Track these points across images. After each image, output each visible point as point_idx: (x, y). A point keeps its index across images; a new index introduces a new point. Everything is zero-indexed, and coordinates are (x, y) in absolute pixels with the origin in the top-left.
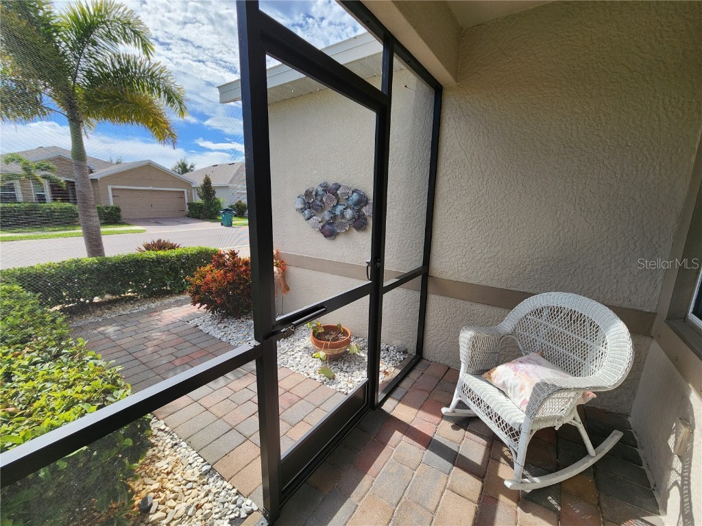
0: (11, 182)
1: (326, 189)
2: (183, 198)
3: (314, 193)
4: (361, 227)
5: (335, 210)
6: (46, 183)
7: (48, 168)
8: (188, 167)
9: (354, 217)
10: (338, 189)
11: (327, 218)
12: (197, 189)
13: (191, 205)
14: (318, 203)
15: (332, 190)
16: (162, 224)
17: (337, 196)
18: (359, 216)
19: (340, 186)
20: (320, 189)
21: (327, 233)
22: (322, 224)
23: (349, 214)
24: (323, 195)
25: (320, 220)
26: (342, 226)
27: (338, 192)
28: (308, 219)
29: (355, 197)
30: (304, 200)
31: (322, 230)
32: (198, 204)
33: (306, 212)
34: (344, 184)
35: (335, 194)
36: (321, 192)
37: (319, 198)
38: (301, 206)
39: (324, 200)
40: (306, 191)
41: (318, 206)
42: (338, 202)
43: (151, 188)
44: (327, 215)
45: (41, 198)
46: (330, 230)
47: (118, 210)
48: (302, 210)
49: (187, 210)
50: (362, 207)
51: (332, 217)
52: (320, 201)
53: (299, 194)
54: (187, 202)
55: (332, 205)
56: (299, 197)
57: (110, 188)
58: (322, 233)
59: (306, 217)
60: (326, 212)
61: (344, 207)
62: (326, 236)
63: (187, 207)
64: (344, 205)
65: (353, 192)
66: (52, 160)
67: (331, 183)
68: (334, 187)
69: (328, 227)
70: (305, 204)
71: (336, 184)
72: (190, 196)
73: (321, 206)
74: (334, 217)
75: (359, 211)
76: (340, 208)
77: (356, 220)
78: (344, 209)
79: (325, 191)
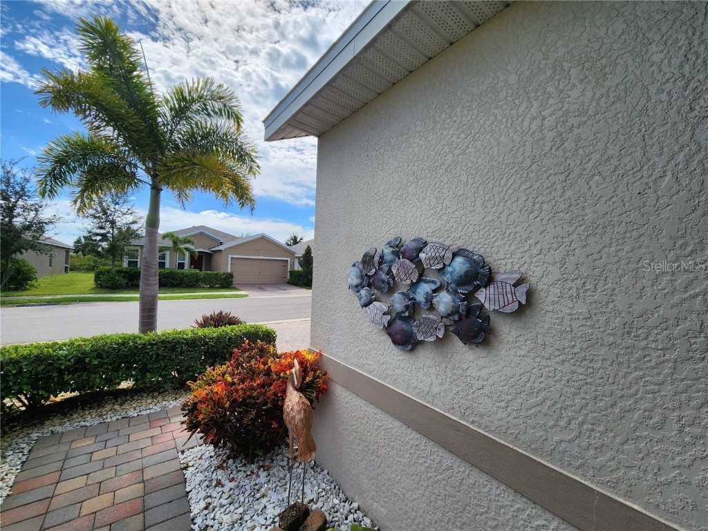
0: (163, 253)
1: (398, 249)
2: (286, 266)
3: (377, 259)
4: (475, 336)
5: (414, 293)
6: (187, 254)
7: (189, 242)
8: (298, 240)
9: (455, 311)
10: (420, 250)
11: (399, 307)
12: (299, 258)
13: (292, 273)
14: (384, 277)
15: (410, 253)
16: (264, 290)
17: (419, 264)
18: (469, 310)
19: (426, 244)
20: (388, 251)
21: (398, 336)
22: (388, 317)
23: (444, 301)
24: (392, 261)
25: (386, 309)
26: (430, 326)
27: (422, 256)
28: (366, 305)
29: (459, 265)
30: (361, 272)
31: (389, 329)
32: (298, 272)
33: (363, 292)
34: (434, 240)
35: (415, 259)
36: (388, 257)
37: (385, 267)
38: (355, 281)
39: (394, 271)
40: (365, 256)
41: (383, 281)
42: (421, 275)
43: (262, 257)
44: (398, 302)
45: (181, 266)
46: (403, 331)
47: (231, 276)
48: (357, 288)
49: (288, 277)
50: (477, 288)
51: (407, 307)
52: (387, 274)
53: (355, 261)
54: (289, 270)
55: (409, 282)
56: (354, 265)
57: (230, 256)
58: (390, 334)
59: (363, 301)
60: (397, 296)
61: (434, 287)
62: (395, 342)
63: (289, 274)
64: (433, 282)
65: (454, 255)
66: (195, 236)
67: (408, 240)
68: (414, 245)
69: (399, 324)
70: (362, 277)
71: (417, 240)
72: (293, 265)
73: (389, 283)
74: (413, 307)
75: (469, 297)
76: (425, 288)
77: (460, 319)
78: (434, 291)
79: (396, 254)
